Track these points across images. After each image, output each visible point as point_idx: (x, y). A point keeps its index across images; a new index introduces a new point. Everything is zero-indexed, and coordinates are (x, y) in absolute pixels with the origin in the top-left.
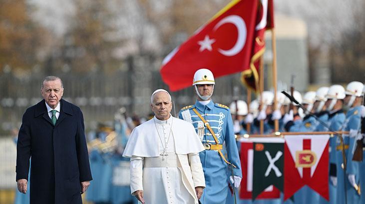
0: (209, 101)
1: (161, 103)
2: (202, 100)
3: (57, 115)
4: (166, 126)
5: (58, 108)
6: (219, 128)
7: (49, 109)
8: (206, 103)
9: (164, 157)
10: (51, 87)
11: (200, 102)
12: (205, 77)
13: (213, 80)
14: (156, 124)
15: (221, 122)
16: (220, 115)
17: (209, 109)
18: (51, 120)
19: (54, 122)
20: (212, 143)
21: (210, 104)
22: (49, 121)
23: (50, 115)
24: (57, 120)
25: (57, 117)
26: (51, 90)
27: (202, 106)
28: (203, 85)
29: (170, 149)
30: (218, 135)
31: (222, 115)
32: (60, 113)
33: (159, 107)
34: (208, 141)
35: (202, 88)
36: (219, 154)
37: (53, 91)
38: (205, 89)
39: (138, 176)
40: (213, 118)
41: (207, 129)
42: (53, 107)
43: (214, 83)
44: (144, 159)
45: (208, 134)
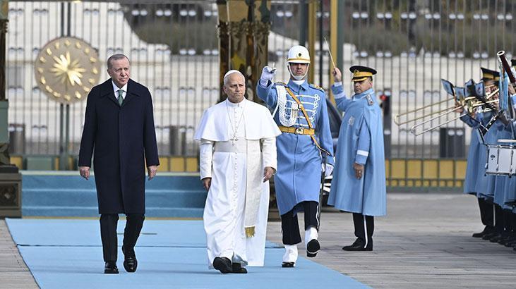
0: (303, 81)
1: (236, 85)
2: (295, 80)
3: (124, 95)
4: (238, 109)
5: (125, 88)
6: (314, 111)
7: (116, 89)
8: (300, 83)
9: (234, 142)
10: (121, 66)
11: (294, 81)
12: (300, 55)
13: (309, 58)
14: (229, 107)
15: (316, 105)
16: (316, 98)
17: (304, 90)
18: (117, 100)
19: (121, 102)
20: (305, 128)
21: (304, 84)
22: (115, 101)
23: (116, 95)
24: (124, 100)
25: (124, 97)
26: (121, 69)
27: (297, 86)
28: (297, 64)
29: (240, 134)
30: (311, 118)
31: (317, 97)
32: (127, 93)
33: (234, 90)
34: (301, 125)
35: (295, 67)
36: (312, 139)
37: (123, 70)
38: (298, 69)
39: (207, 162)
40: (308, 99)
41: (301, 111)
42: (120, 86)
43: (309, 62)
44: (214, 143)
45: (302, 117)
